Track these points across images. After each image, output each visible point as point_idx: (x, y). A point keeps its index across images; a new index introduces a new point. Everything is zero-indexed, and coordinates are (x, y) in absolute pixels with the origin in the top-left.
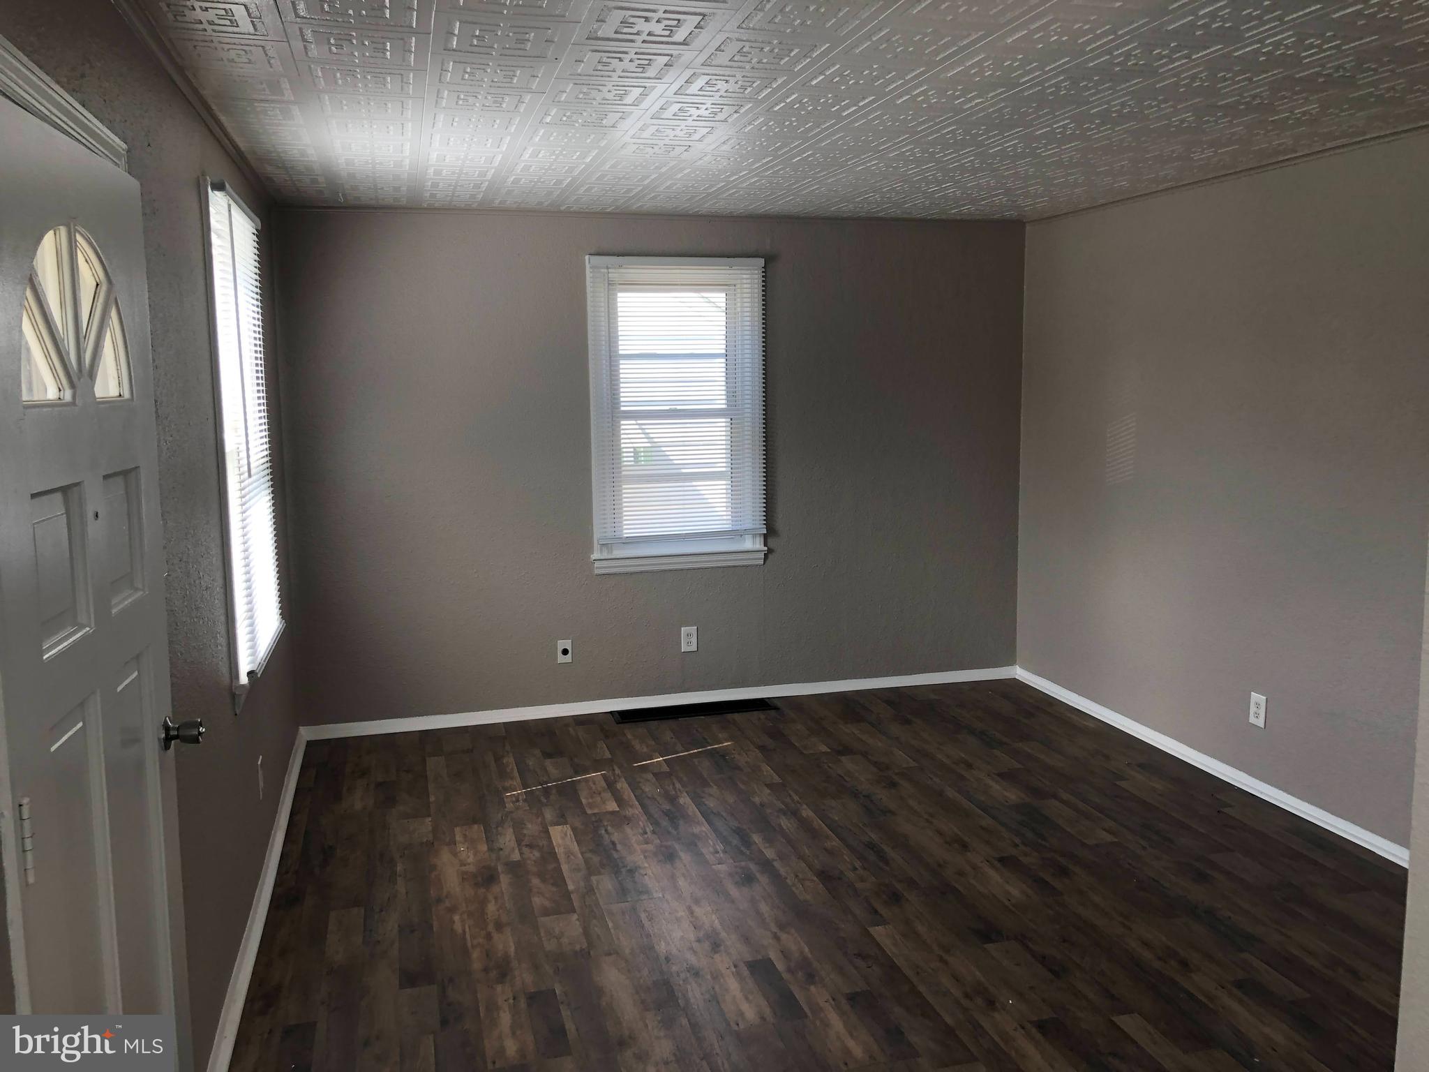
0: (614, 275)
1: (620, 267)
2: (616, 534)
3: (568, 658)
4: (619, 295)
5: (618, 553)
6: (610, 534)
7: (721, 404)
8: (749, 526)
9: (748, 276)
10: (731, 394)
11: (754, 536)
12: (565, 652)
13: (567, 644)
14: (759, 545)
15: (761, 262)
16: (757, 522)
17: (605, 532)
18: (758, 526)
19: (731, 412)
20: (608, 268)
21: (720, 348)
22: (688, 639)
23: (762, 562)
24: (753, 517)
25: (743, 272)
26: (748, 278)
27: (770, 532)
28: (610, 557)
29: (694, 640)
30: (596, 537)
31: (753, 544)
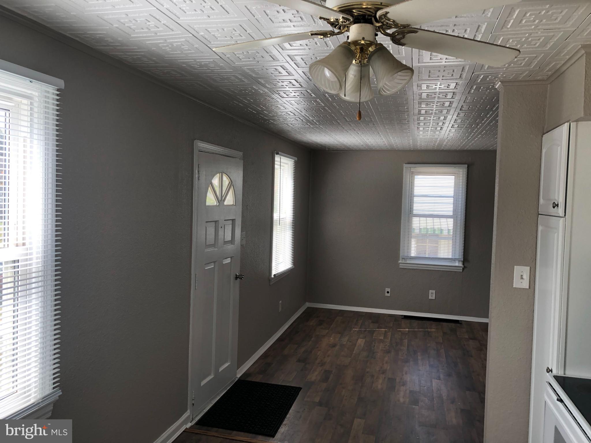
0: (412, 170)
1: (415, 167)
2: (408, 255)
3: (389, 295)
4: (415, 176)
5: (408, 262)
6: (406, 255)
7: (451, 213)
8: (457, 257)
9: (461, 171)
10: (455, 211)
11: (459, 261)
12: (388, 292)
13: (389, 290)
14: (461, 265)
15: (466, 166)
16: (461, 256)
17: (404, 254)
18: (461, 258)
19: (454, 216)
20: (410, 168)
21: (452, 194)
22: (432, 295)
23: (462, 271)
24: (459, 254)
25: (461, 169)
26: (462, 171)
27: (465, 260)
28: (405, 263)
29: (434, 295)
30: (401, 255)
31: (458, 264)
